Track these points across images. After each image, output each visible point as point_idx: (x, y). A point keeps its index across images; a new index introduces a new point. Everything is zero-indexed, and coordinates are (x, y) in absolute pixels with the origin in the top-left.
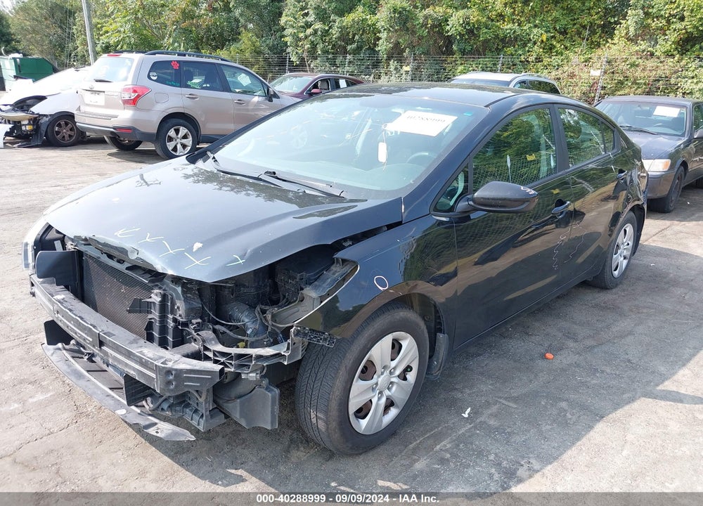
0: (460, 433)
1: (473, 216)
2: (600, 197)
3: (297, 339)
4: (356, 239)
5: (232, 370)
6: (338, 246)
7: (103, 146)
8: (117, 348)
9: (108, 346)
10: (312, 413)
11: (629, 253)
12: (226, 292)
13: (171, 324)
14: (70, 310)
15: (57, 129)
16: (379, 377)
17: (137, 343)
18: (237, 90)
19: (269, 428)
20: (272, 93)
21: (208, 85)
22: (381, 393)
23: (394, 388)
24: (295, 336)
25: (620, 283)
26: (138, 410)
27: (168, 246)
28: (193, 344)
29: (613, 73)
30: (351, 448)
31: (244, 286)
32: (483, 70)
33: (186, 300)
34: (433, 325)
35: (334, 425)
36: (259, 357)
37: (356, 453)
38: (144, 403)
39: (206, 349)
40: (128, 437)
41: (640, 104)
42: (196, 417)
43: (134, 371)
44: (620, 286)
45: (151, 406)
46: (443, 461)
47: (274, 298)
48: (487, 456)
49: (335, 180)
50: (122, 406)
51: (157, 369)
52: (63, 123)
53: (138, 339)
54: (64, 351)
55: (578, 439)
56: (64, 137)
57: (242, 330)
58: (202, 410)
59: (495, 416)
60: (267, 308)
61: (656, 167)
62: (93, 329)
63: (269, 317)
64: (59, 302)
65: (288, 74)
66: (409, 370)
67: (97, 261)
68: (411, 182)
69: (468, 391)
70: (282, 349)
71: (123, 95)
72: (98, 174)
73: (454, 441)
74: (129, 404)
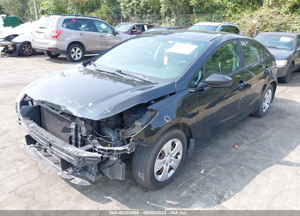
0: (200, 180)
1: (205, 89)
2: (258, 78)
3: (133, 143)
4: (157, 100)
5: (106, 156)
6: (149, 104)
7: (44, 56)
8: (57, 147)
9: (53, 146)
10: (139, 173)
11: (270, 102)
12: (102, 123)
13: (80, 137)
14: (37, 131)
15: (23, 49)
16: (166, 157)
17: (66, 145)
18: (101, 31)
19: (121, 179)
20: (116, 32)
21: (88, 29)
22: (167, 164)
23: (172, 162)
24: (132, 142)
25: (266, 114)
26: (66, 173)
27: (78, 105)
28: (89, 145)
29: (262, 21)
30: (155, 187)
31: (110, 121)
32: (206, 21)
33: (86, 127)
34: (188, 135)
35: (148, 178)
36: (117, 151)
37: (157, 189)
38: (69, 169)
39: (95, 147)
40: (62, 183)
41: (274, 36)
42: (91, 175)
43: (65, 157)
44: (266, 116)
45: (72, 171)
46: (193, 192)
47: (122, 125)
48: (211, 190)
49: (147, 74)
50: (60, 171)
51: (75, 156)
52: (26, 46)
53: (66, 144)
54: (34, 148)
55: (249, 182)
56: (27, 52)
57: (109, 139)
58: (93, 172)
59: (214, 172)
60: (120, 130)
61: (281, 63)
62: (47, 139)
63: (121, 133)
64: (32, 127)
65: (122, 23)
66: (178, 154)
67: (47, 110)
68: (179, 75)
69: (202, 162)
70: (127, 147)
71: (52, 34)
72: (42, 69)
73: (197, 183)
74: (63, 170)
